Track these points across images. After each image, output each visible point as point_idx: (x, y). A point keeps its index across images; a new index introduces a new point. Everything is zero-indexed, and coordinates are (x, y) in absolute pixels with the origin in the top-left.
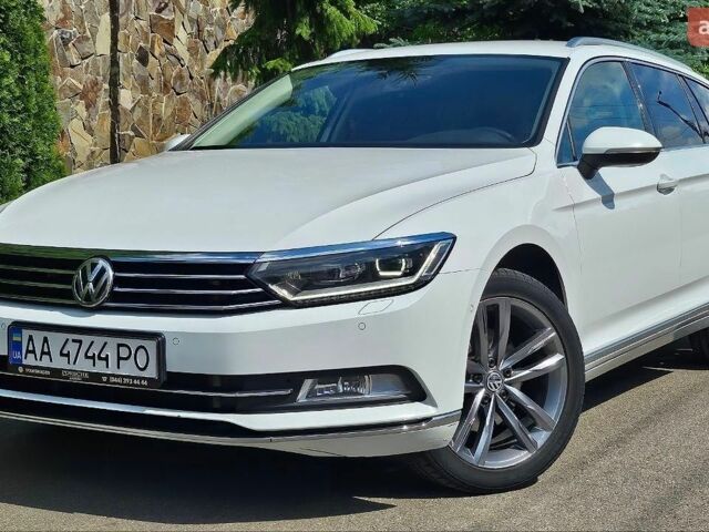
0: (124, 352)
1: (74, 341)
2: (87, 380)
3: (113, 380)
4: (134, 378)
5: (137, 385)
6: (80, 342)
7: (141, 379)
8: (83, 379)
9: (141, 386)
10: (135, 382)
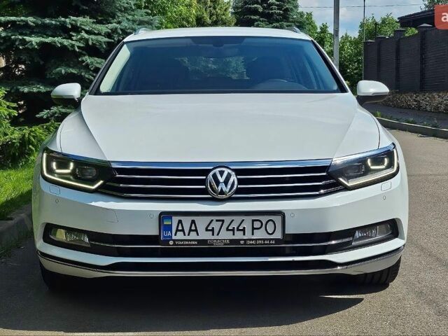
0: (257, 225)
1: (217, 221)
2: (228, 244)
3: (248, 242)
4: (264, 240)
5: (267, 244)
6: (223, 221)
7: (270, 240)
8: (225, 244)
9: (270, 244)
10: (266, 242)
